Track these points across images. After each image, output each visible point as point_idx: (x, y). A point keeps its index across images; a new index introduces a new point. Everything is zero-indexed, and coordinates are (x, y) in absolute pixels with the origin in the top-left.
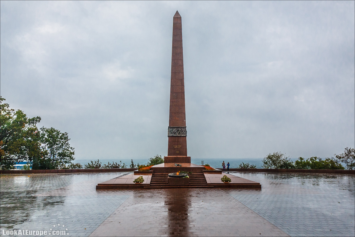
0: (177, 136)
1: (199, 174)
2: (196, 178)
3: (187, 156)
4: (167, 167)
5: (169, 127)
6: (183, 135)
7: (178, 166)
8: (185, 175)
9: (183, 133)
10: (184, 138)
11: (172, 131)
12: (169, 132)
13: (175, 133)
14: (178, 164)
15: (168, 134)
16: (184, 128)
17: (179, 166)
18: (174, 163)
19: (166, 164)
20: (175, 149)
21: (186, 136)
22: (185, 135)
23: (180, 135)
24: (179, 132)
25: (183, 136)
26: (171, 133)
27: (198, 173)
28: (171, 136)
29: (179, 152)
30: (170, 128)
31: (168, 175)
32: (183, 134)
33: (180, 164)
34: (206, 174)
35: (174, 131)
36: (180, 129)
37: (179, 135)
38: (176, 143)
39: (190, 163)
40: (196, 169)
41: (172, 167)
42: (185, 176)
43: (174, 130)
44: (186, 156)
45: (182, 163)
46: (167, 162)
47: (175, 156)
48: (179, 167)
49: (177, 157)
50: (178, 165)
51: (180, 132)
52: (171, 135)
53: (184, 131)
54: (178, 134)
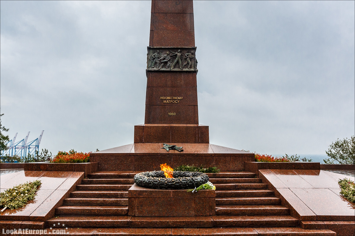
0: (170, 72)
1: (242, 176)
2: (236, 188)
3: (198, 123)
4: (138, 152)
5: (149, 49)
6: (186, 69)
7: (171, 152)
8: (199, 178)
9: (188, 63)
10: (190, 76)
11: (159, 58)
12: (151, 60)
13: (166, 63)
14: (172, 145)
15: (148, 67)
16: (189, 50)
17: (175, 149)
18: (160, 144)
19: (139, 145)
20: (165, 104)
21: (195, 72)
22: (192, 69)
23: (179, 68)
24: (176, 61)
25: (187, 72)
26: (156, 63)
27: (233, 171)
28: (155, 71)
29: (174, 114)
30: (151, 51)
31: (132, 177)
32: (186, 66)
33: (179, 146)
34: (269, 173)
35: (164, 59)
36: (179, 54)
37: (176, 69)
38: (168, 89)
39: (208, 142)
40: (228, 159)
41: (153, 152)
42: (198, 184)
43: (163, 56)
44: (196, 125)
45: (183, 142)
46: (141, 142)
47: (165, 125)
48: (176, 152)
49: (171, 127)
50: (173, 148)
51: (178, 62)
52: (155, 69)
53: (191, 59)
54: (175, 67)
